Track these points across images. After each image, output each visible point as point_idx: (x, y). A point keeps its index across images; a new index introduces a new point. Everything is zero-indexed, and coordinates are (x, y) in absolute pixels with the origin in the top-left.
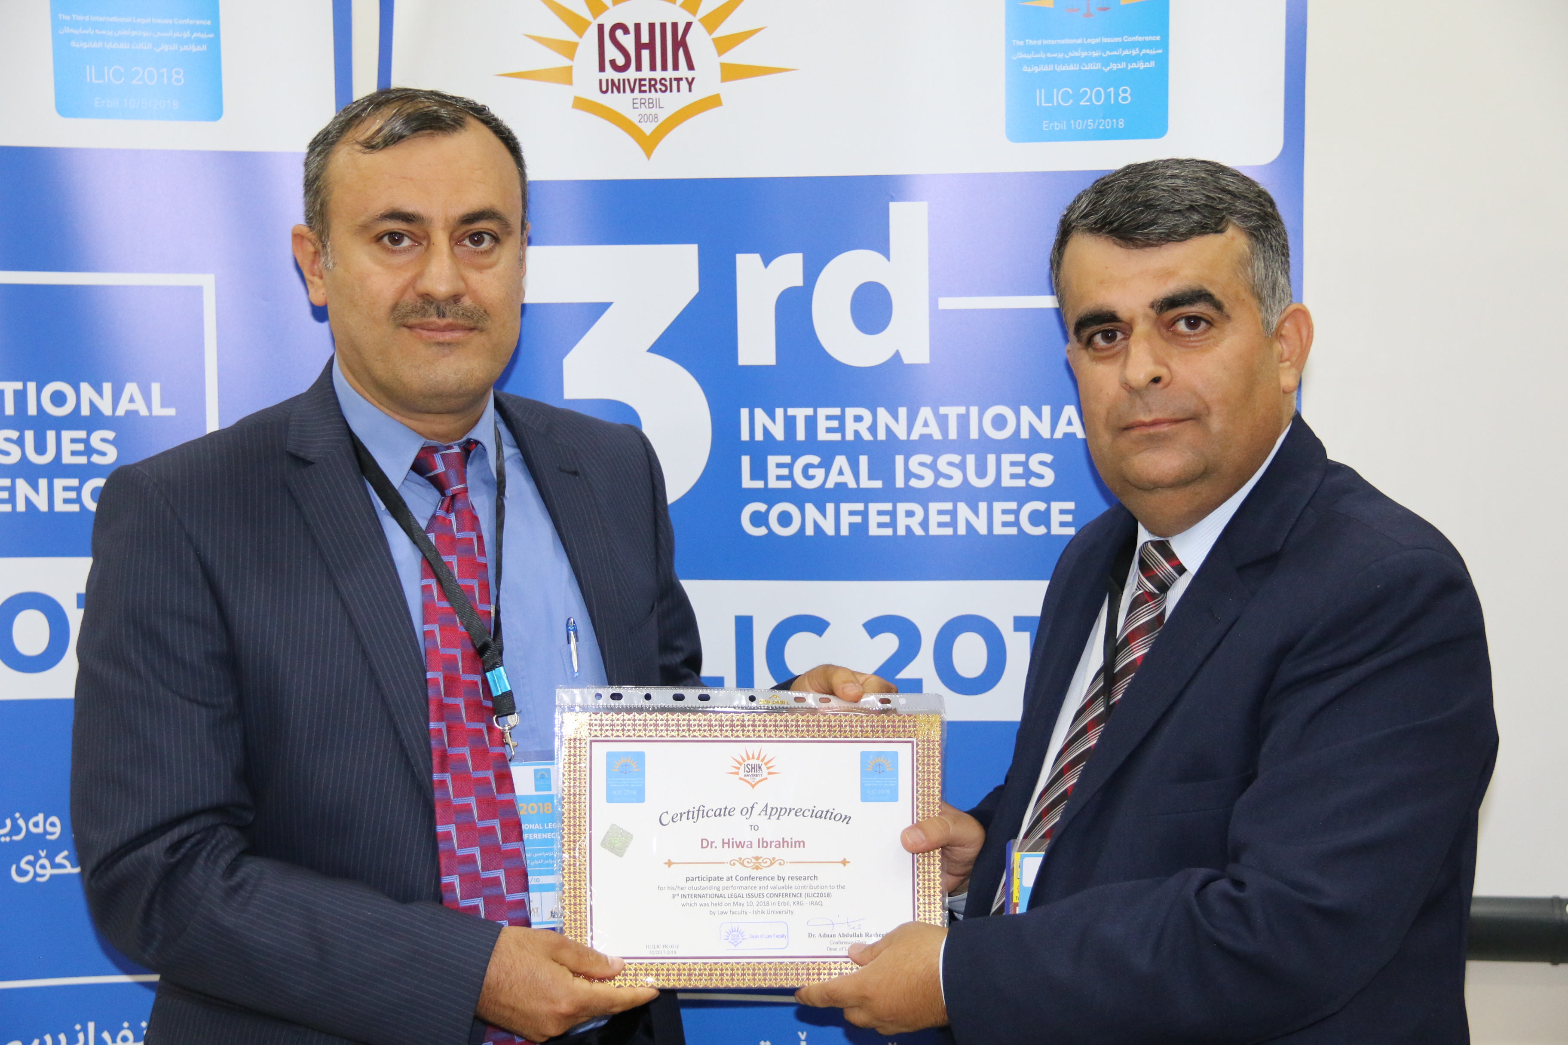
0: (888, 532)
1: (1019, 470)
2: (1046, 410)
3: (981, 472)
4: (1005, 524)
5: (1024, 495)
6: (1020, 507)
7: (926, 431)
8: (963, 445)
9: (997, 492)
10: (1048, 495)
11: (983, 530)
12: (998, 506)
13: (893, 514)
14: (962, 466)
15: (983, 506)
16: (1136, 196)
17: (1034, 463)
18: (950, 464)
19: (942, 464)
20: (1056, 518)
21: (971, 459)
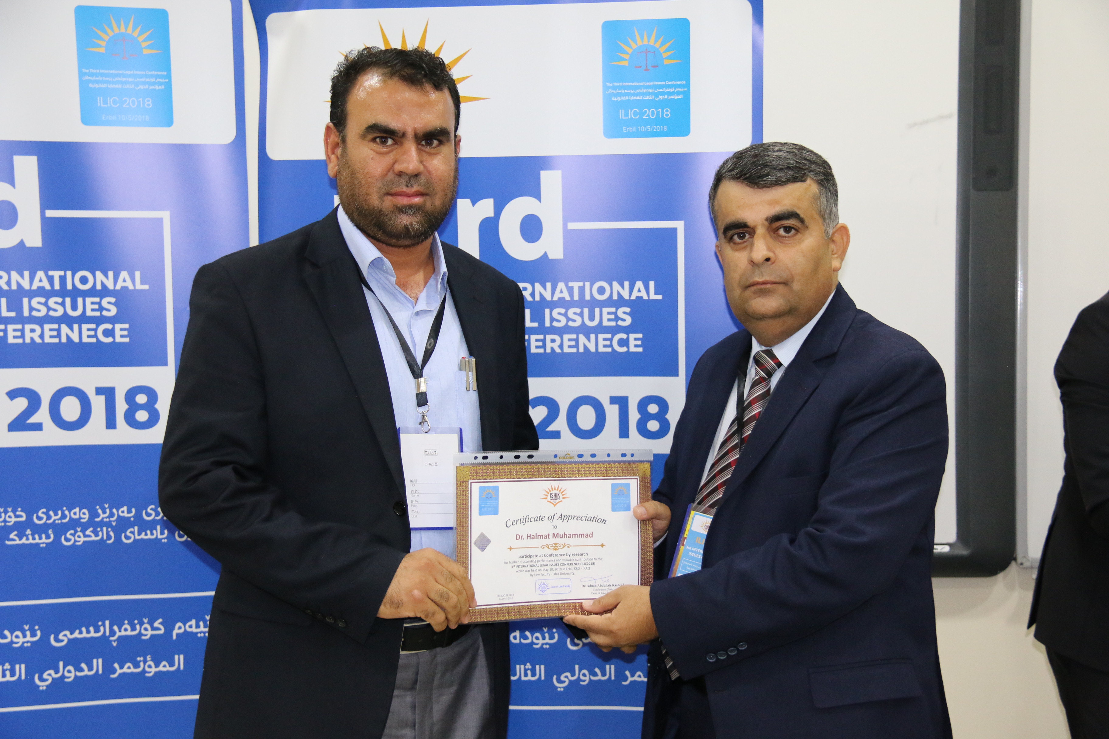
0: (541, 351)
1: (612, 317)
2: (627, 284)
3: (592, 318)
4: (605, 346)
5: (615, 330)
6: (613, 337)
7: (561, 295)
8: (581, 303)
9: (600, 329)
10: (628, 330)
11: (593, 349)
12: (601, 336)
13: (544, 341)
14: (581, 315)
15: (593, 336)
16: (758, 161)
17: (620, 313)
18: (575, 313)
19: (571, 313)
20: (632, 343)
21: (586, 311)
